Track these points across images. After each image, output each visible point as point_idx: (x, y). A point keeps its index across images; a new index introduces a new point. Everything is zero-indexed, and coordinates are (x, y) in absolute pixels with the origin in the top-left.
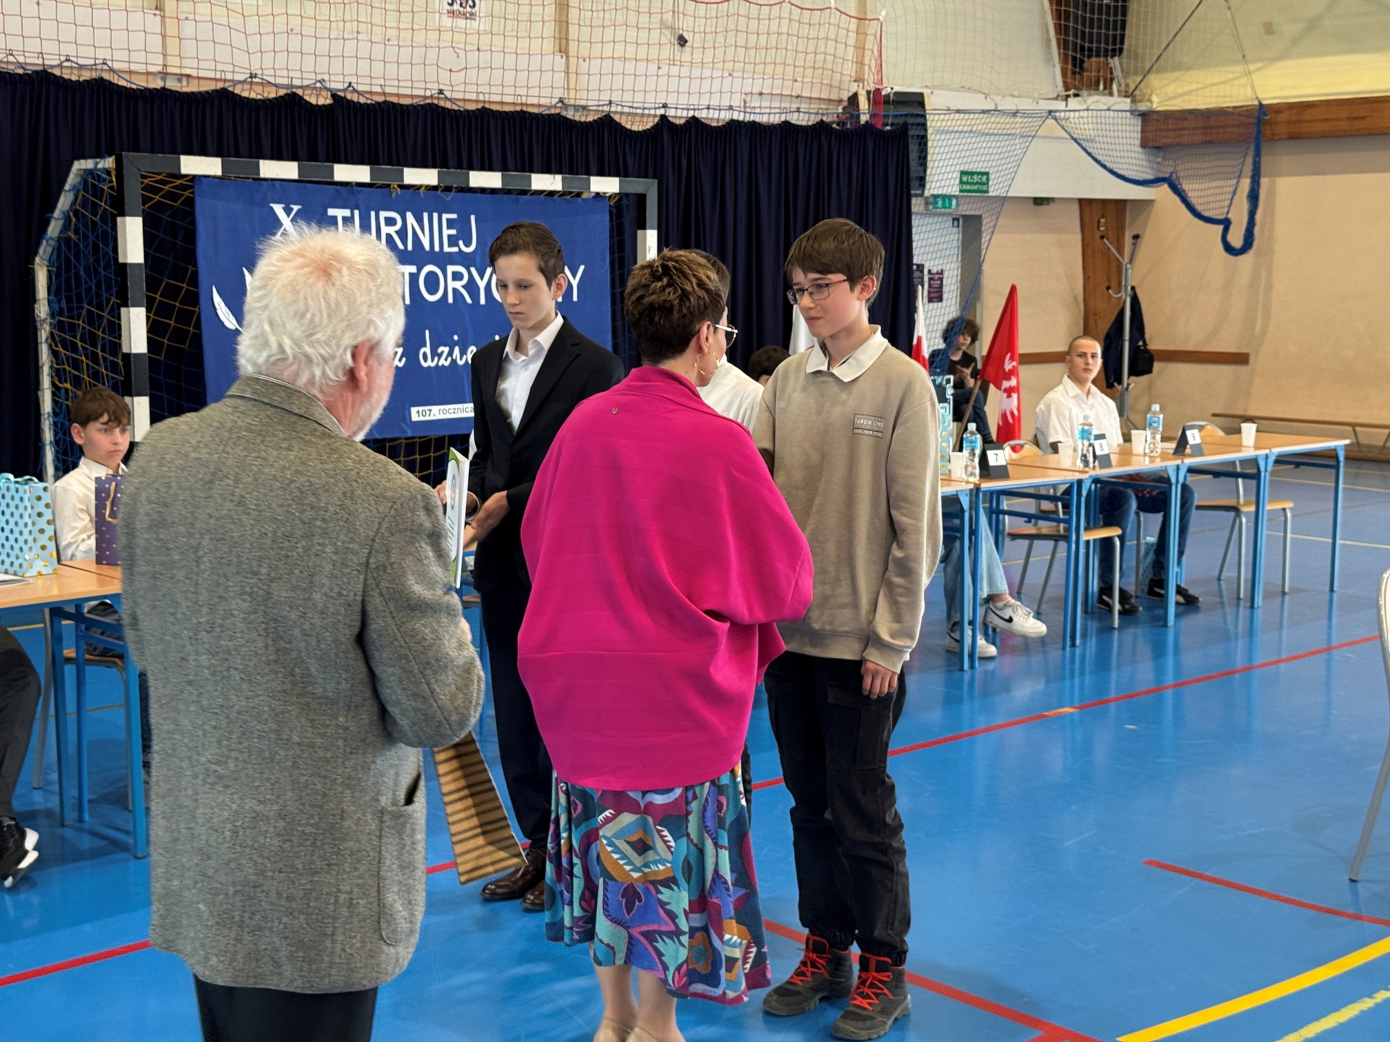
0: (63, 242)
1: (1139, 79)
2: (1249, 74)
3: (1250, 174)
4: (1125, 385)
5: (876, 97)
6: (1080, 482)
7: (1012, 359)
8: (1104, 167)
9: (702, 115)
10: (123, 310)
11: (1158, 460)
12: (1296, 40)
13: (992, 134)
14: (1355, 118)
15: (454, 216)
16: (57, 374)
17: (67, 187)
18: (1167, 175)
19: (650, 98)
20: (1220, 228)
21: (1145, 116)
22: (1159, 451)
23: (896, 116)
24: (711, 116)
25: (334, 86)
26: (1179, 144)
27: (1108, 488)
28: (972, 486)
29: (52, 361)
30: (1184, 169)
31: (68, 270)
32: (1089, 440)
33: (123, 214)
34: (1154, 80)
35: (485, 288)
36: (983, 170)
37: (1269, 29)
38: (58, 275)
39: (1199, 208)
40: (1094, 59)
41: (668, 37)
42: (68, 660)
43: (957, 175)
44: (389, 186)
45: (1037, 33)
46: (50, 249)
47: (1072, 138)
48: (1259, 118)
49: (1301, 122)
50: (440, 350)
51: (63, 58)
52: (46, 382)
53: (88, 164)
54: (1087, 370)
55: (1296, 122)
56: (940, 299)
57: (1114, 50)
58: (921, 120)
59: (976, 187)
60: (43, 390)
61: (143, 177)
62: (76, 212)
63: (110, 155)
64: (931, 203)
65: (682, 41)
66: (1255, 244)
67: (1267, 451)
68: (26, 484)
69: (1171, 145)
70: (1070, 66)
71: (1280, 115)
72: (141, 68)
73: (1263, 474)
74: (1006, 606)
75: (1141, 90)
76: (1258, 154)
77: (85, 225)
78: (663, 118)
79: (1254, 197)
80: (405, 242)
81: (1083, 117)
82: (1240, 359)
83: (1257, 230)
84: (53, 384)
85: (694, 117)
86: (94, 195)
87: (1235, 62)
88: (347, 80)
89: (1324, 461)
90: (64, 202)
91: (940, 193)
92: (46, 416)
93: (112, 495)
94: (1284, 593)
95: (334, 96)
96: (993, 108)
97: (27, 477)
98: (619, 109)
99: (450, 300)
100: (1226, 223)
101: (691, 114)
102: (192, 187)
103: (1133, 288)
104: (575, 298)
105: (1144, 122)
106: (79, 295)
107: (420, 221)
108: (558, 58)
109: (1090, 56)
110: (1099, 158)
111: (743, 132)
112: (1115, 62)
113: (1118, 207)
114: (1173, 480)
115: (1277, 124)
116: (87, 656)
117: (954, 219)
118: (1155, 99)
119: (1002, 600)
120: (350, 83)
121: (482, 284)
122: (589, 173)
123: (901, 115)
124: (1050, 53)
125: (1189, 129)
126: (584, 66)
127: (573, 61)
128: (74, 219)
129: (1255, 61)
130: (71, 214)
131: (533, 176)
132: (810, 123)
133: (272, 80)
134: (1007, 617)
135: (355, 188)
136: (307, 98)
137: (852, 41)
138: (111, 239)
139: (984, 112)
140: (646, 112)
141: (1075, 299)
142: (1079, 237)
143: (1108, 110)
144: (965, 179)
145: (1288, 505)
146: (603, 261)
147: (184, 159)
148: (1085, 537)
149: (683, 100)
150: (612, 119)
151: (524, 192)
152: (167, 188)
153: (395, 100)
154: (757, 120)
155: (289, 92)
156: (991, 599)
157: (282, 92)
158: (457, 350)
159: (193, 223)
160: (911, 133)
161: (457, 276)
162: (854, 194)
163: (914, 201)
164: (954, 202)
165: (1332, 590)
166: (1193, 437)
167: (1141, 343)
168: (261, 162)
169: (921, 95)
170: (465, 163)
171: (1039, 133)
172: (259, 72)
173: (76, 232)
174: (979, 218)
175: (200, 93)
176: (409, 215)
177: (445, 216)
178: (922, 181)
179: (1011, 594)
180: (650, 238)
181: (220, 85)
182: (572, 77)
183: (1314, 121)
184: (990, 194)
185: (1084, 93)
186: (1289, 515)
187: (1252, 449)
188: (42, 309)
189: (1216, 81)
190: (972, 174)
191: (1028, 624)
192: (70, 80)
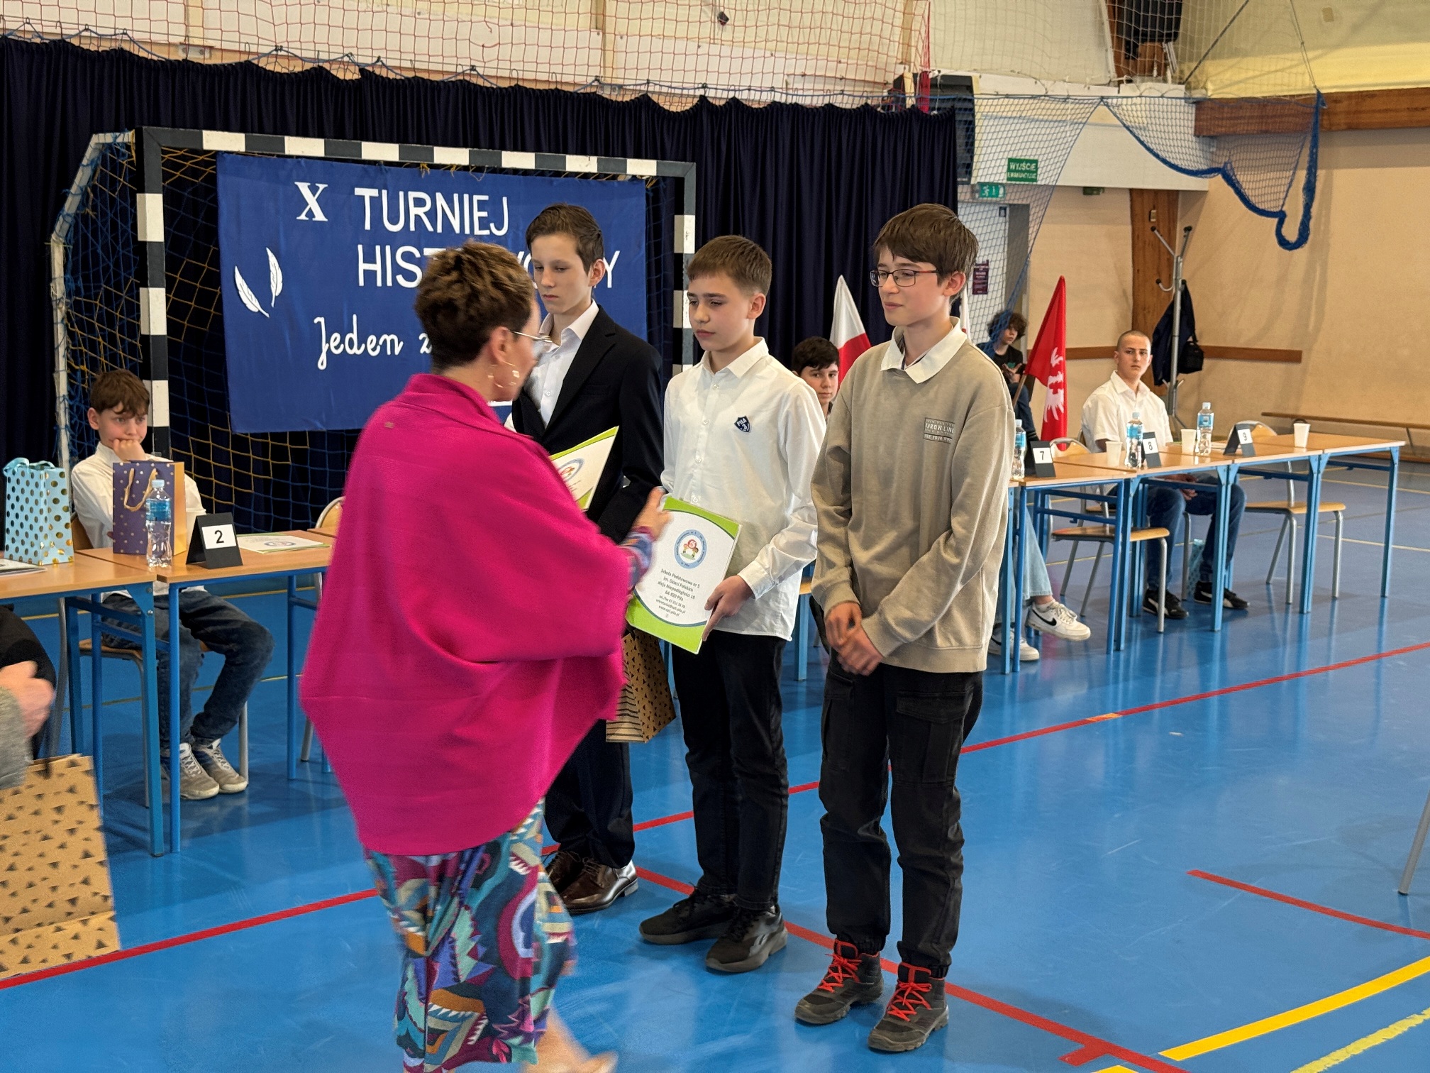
0: (80, 219)
1: (1194, 65)
2: (1307, 61)
3: (1306, 165)
4: (1174, 382)
5: (923, 80)
6: (1128, 482)
7: (1059, 353)
8: (1157, 156)
9: (743, 96)
10: (142, 290)
11: (1208, 460)
12: (1356, 28)
13: (1042, 121)
14: (1416, 109)
15: (485, 198)
16: (74, 356)
17: (85, 162)
18: (1221, 166)
19: (690, 78)
20: (1276, 220)
21: (1199, 104)
22: (1210, 451)
23: (943, 100)
24: (752, 98)
25: (361, 60)
26: (1234, 134)
27: (1157, 488)
28: (1017, 485)
29: (68, 343)
30: (1239, 160)
31: (85, 247)
32: (1138, 438)
33: (143, 191)
34: (1210, 67)
36: (1032, 158)
37: (1329, 15)
38: (75, 253)
39: (1253, 200)
40: (1148, 44)
41: (708, 15)
42: (84, 652)
43: (1005, 162)
44: (418, 165)
45: (1089, 16)
46: (66, 226)
47: (1124, 125)
48: (1317, 107)
49: (1360, 112)
51: (82, 28)
52: (61, 364)
53: (108, 138)
54: (1135, 367)
55: (1356, 112)
56: (985, 291)
57: (1169, 35)
58: (968, 105)
59: (1023, 175)
60: (58, 372)
61: (164, 152)
62: (94, 188)
63: (130, 130)
64: (977, 192)
65: (723, 19)
66: (1310, 237)
67: (1320, 452)
68: (42, 469)
69: (1226, 135)
70: (1123, 51)
71: (1340, 105)
72: (162, 39)
73: (1315, 476)
74: (1049, 608)
75: (1196, 77)
76: (1315, 145)
77: (104, 202)
78: (703, 98)
79: (1310, 189)
80: (434, 224)
81: (1136, 104)
82: (1293, 357)
83: (1312, 224)
84: (69, 365)
85: (734, 99)
86: (113, 171)
87: (1295, 49)
88: (376, 54)
89: (1378, 463)
90: (82, 177)
91: (987, 181)
92: (61, 399)
93: (130, 482)
94: (1334, 598)
95: (362, 71)
96: (1043, 93)
97: (43, 462)
98: (657, 89)
100: (1281, 216)
101: (731, 95)
102: (214, 163)
103: (1184, 282)
104: (610, 285)
105: (1197, 109)
106: (96, 275)
107: (450, 202)
108: (594, 34)
109: (1144, 41)
110: (1152, 146)
111: (785, 113)
112: (1170, 47)
113: (1172, 196)
114: (1223, 481)
115: (1335, 114)
116: (104, 648)
117: (1001, 208)
118: (1210, 86)
119: (1045, 602)
120: (379, 58)
122: (625, 155)
123: (948, 99)
124: (1103, 37)
125: (1244, 118)
126: (621, 44)
127: (610, 38)
128: (92, 195)
129: (1315, 48)
130: (89, 190)
131: (568, 157)
132: (854, 107)
133: (298, 53)
134: (1050, 620)
135: (383, 167)
136: (334, 72)
137: (898, 22)
138: (130, 217)
139: (1033, 97)
140: (685, 92)
141: (1124, 292)
142: (1129, 228)
143: (1162, 97)
144: (1012, 167)
145: (1341, 508)
146: (639, 247)
147: (206, 134)
148: (1131, 538)
149: (724, 81)
150: (649, 99)
151: (558, 174)
152: (188, 164)
153: (425, 76)
154: (800, 102)
155: (316, 65)
156: (1034, 600)
157: (308, 66)
159: (215, 200)
160: (958, 118)
162: (898, 181)
163: (960, 189)
164: (1001, 191)
165: (1383, 596)
166: (1245, 437)
167: (1191, 339)
168: (286, 138)
169: (970, 78)
170: (497, 143)
171: (1090, 121)
172: (285, 45)
173: (94, 208)
174: (1027, 206)
175: (224, 65)
176: (439, 196)
177: (476, 198)
178: (969, 167)
179: (1054, 596)
180: (688, 225)
181: (244, 58)
182: (609, 55)
183: (1374, 111)
184: (1039, 183)
185: (1137, 79)
186: (1341, 518)
187: (1305, 450)
188: (58, 289)
189: (1273, 68)
190: (1020, 161)
191: (1072, 627)
192: (89, 50)
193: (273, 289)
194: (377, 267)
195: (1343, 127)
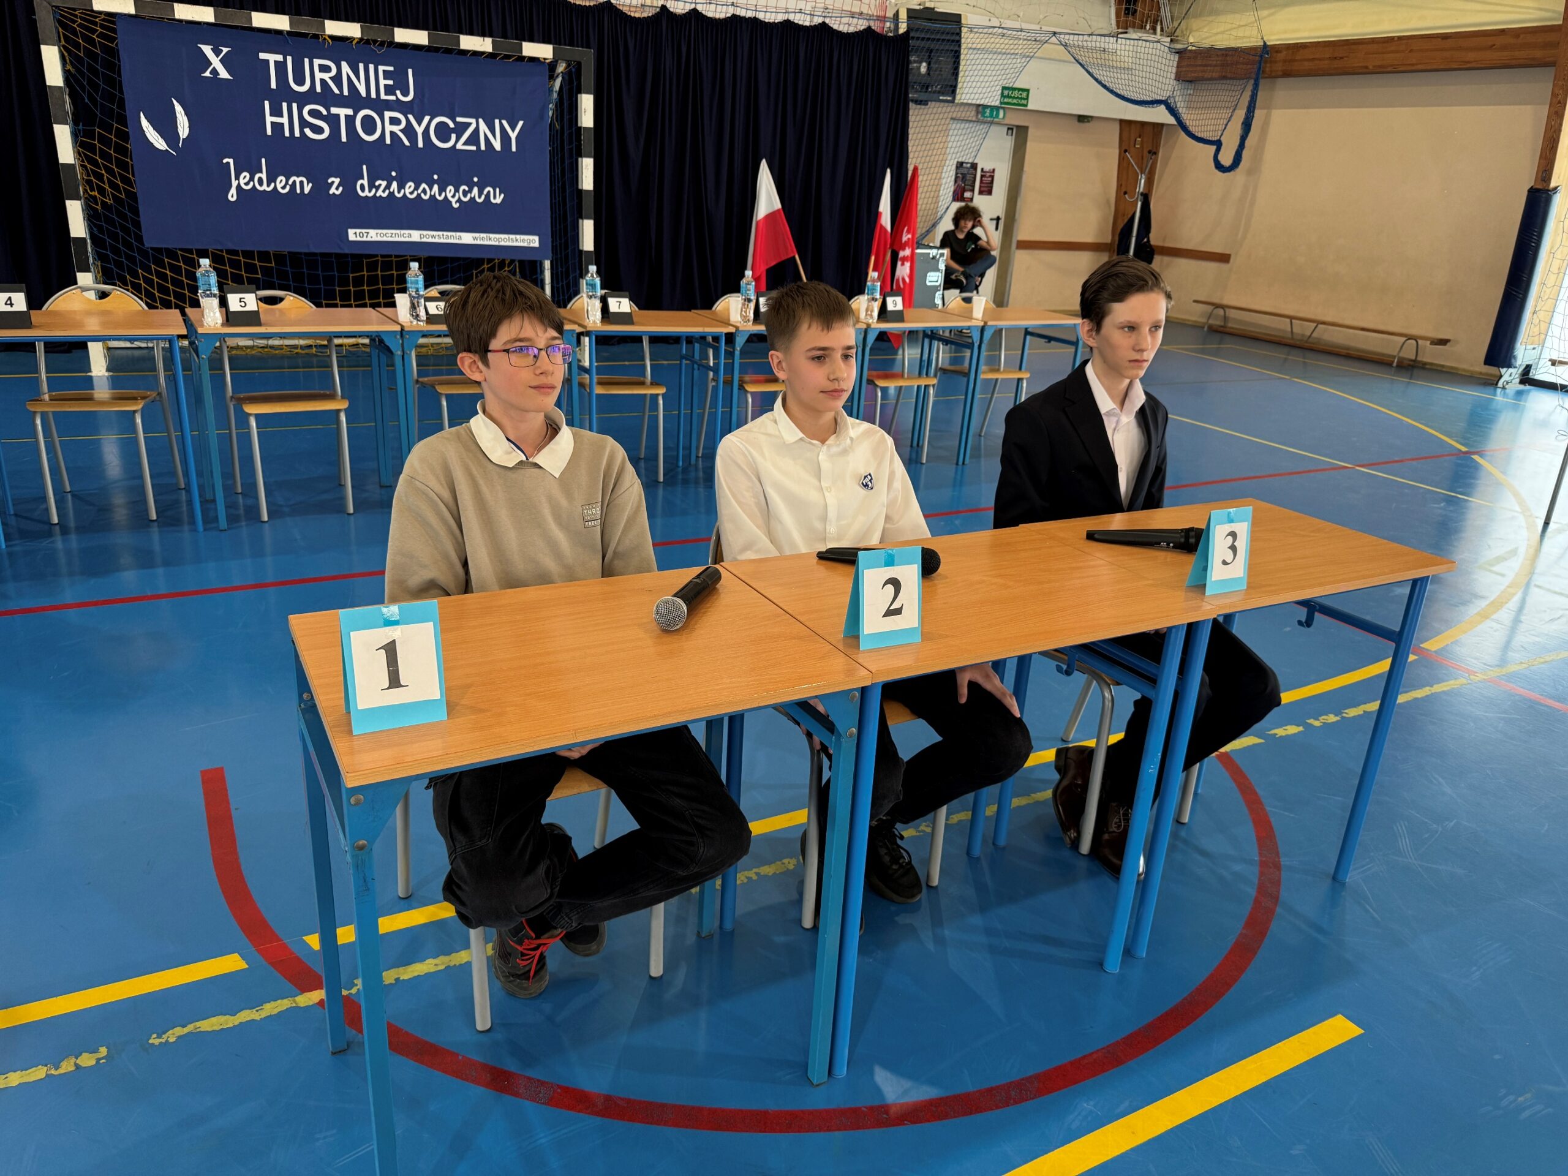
1: (1179, 21)
2: (1257, 18)
3: (1247, 104)
8: (1104, 86)
9: (706, 9)
14: (1335, 58)
15: (391, 68)
18: (1168, 99)
20: (1214, 148)
21: (1180, 53)
26: (1203, 78)
34: (1195, 23)
35: (423, 133)
36: (1024, 87)
39: (1192, 129)
43: (999, 88)
44: (320, 36)
47: (1078, 62)
48: (1261, 56)
49: (1295, 60)
50: (377, 183)
55: (1290, 61)
56: (990, 192)
58: (955, 38)
59: (1015, 101)
64: (981, 112)
66: (1243, 165)
67: (989, 323)
69: (1198, 80)
71: (1279, 54)
73: (977, 344)
75: (1179, 32)
76: (1256, 88)
78: (663, 8)
79: (1247, 125)
80: (340, 87)
82: (1224, 258)
83: (1245, 152)
85: (694, 10)
87: (1250, 10)
91: (982, 103)
99: (388, 141)
100: (1218, 144)
101: (693, 6)
103: (1144, 195)
104: (514, 149)
105: (1179, 58)
107: (353, 69)
111: (746, 26)
113: (1155, 130)
115: (1276, 62)
117: (1008, 129)
118: (1191, 39)
121: (420, 130)
122: (521, 39)
125: (1211, 65)
129: (1268, 8)
131: (462, 36)
132: (811, 24)
142: (1117, 151)
144: (1006, 93)
151: (453, 51)
158: (394, 185)
161: (394, 121)
164: (988, 111)
167: (1145, 240)
168: (176, 5)
169: (959, 16)
174: (1026, 128)
176: (344, 65)
177: (381, 68)
180: (587, 102)
183: (1304, 60)
184: (1030, 107)
185: (1133, 31)
189: (1238, 24)
190: (1014, 89)
193: (181, 133)
194: (285, 120)
195: (1281, 73)
